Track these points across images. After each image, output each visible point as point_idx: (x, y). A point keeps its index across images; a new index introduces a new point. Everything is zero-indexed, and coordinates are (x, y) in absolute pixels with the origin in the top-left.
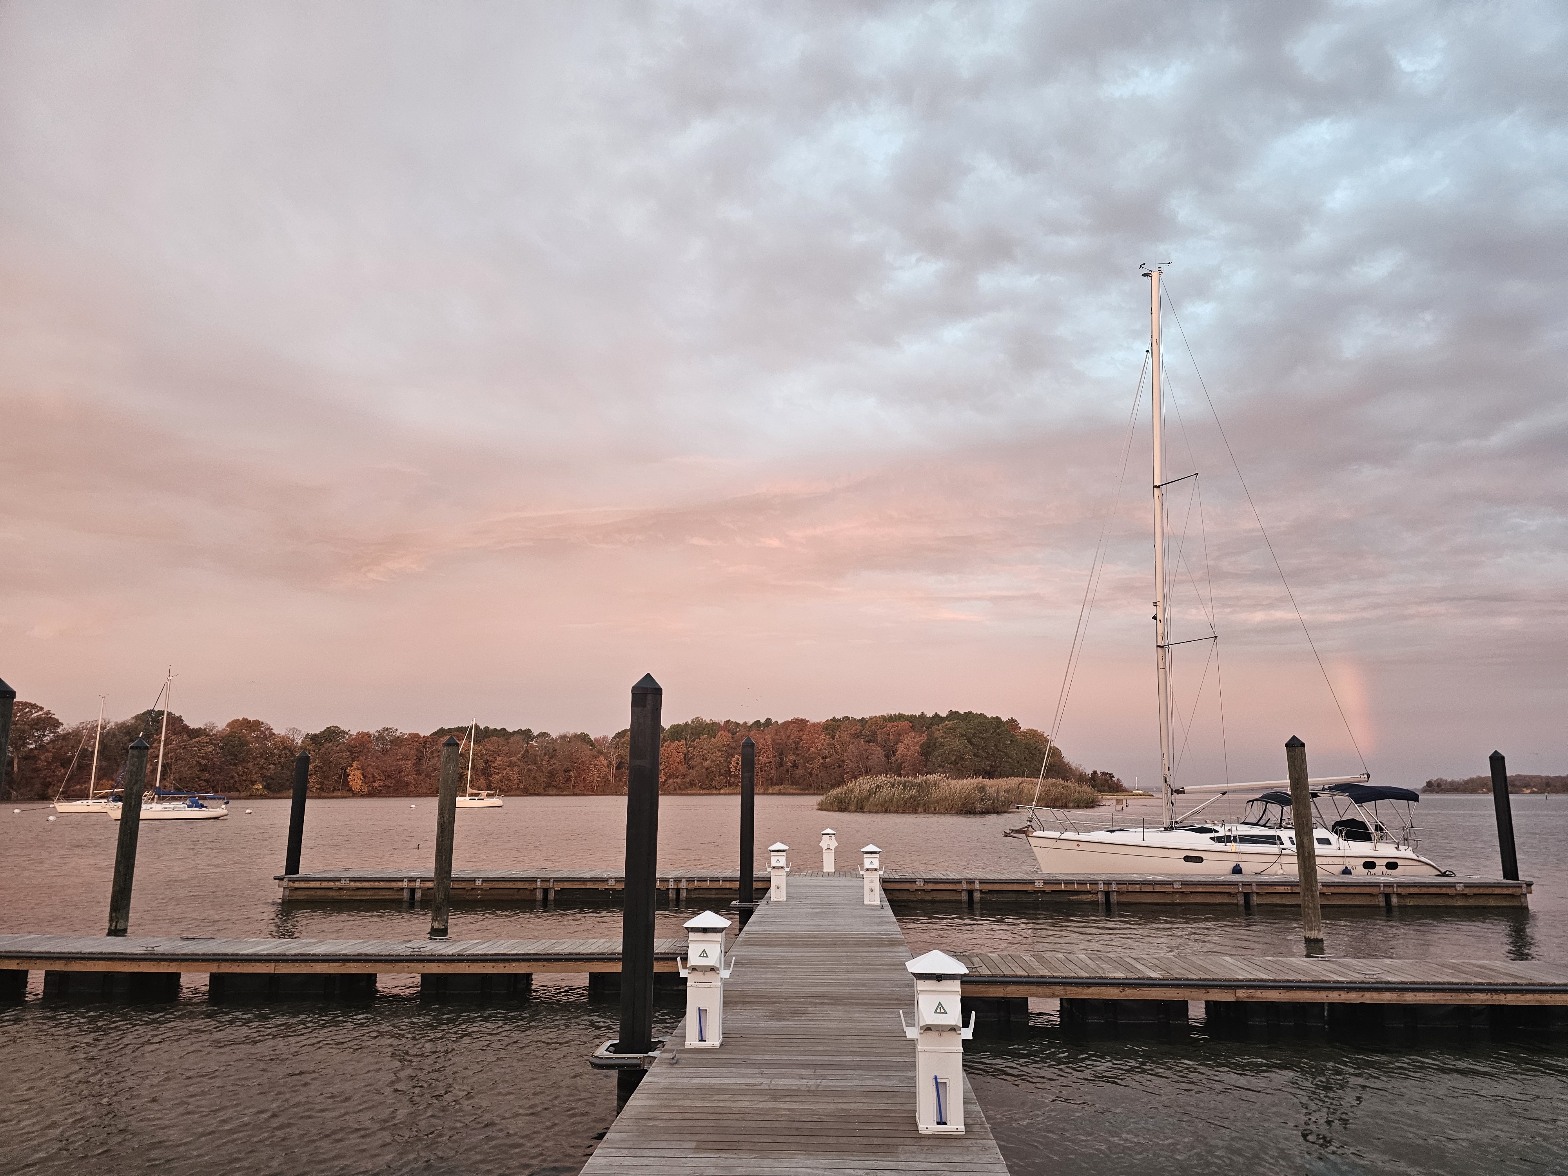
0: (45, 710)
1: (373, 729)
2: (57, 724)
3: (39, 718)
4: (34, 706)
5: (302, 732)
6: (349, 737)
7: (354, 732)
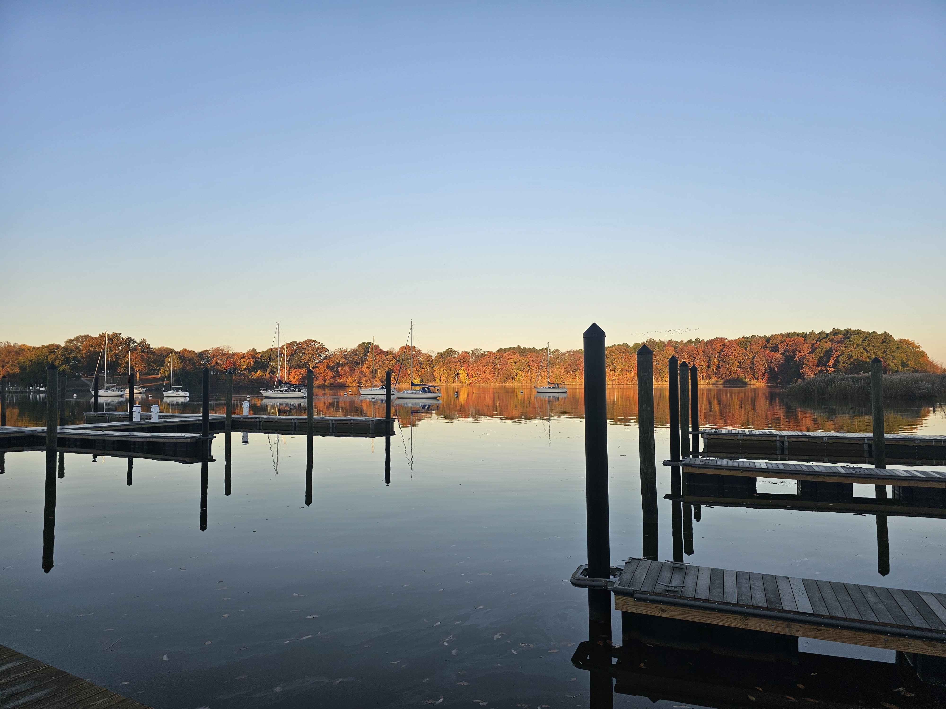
0: (320, 343)
1: (469, 350)
2: (327, 350)
3: (318, 348)
4: (315, 342)
5: (435, 352)
6: (458, 354)
7: (460, 352)
